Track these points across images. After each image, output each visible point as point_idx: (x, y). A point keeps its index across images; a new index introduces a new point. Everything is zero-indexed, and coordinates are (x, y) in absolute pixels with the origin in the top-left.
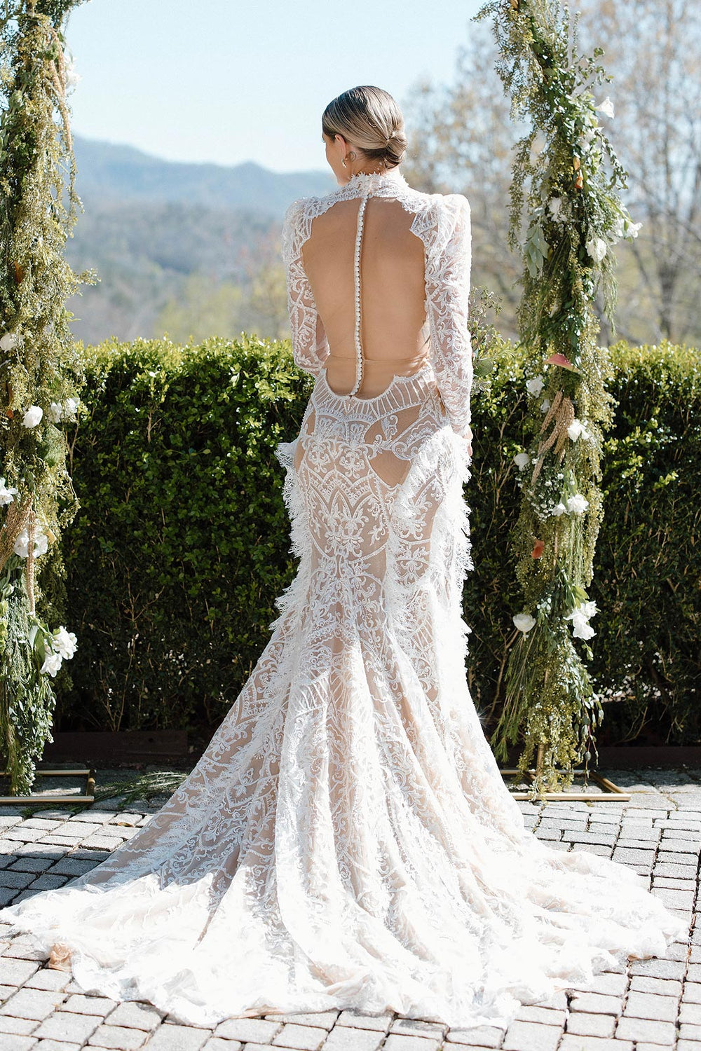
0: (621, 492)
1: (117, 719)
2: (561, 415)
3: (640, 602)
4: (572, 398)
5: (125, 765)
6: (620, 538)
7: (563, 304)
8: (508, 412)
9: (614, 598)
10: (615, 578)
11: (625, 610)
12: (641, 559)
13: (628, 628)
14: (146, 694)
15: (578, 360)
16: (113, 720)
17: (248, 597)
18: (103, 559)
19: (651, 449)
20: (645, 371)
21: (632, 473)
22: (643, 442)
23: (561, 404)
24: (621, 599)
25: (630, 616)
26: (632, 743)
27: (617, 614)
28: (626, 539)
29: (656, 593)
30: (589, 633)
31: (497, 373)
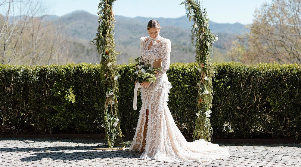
0: (220, 90)
2: (203, 76)
3: (225, 111)
4: (205, 72)
9: (220, 110)
10: (220, 107)
11: (222, 113)
12: (225, 103)
13: (223, 116)
15: (205, 65)
18: (124, 103)
19: (226, 82)
20: (225, 67)
21: (221, 86)
22: (224, 80)
23: (203, 74)
26: (226, 138)
28: (221, 99)
29: (228, 109)
30: (209, 116)
31: (196, 68)
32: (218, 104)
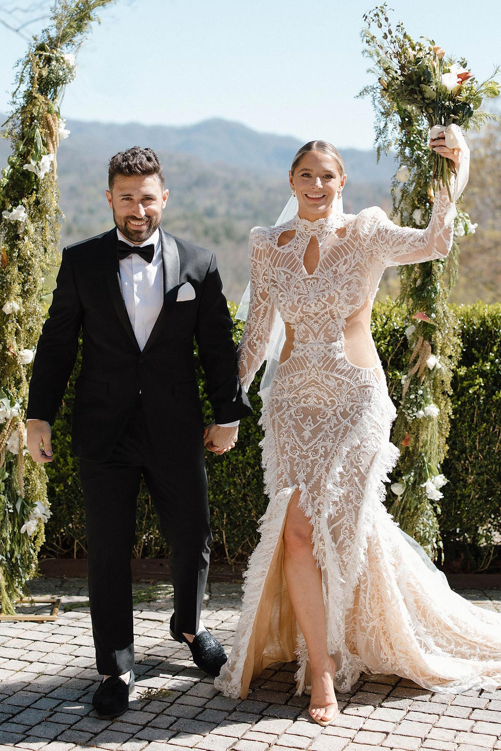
0: (471, 403)
1: (139, 551)
2: (422, 352)
3: (486, 476)
4: (430, 340)
5: (144, 580)
6: (470, 433)
7: (424, 280)
8: (393, 349)
9: (467, 473)
10: (468, 460)
11: (475, 482)
12: (485, 447)
13: (478, 493)
14: (158, 534)
15: (433, 315)
16: (137, 551)
17: (222, 471)
19: (491, 373)
20: (488, 322)
21: (476, 389)
22: (484, 369)
23: (423, 344)
24: (472, 473)
25: (479, 485)
26: (486, 572)
27: (470, 484)
28: (474, 434)
29: (496, 470)
30: (438, 496)
31: (386, 324)
32: (463, 451)
